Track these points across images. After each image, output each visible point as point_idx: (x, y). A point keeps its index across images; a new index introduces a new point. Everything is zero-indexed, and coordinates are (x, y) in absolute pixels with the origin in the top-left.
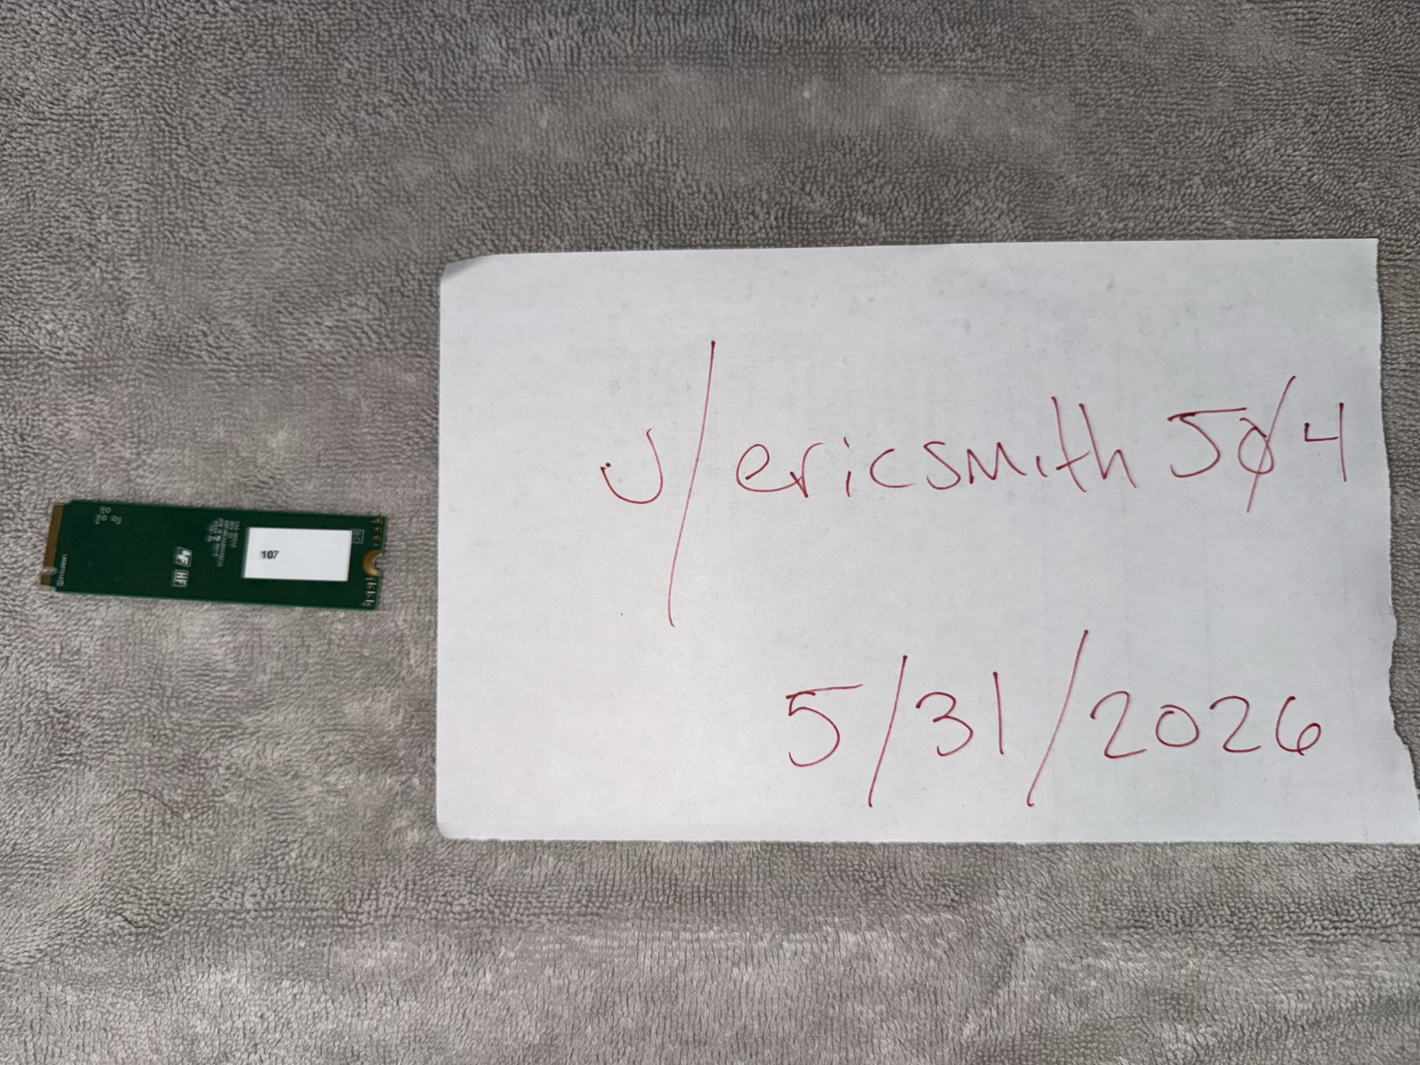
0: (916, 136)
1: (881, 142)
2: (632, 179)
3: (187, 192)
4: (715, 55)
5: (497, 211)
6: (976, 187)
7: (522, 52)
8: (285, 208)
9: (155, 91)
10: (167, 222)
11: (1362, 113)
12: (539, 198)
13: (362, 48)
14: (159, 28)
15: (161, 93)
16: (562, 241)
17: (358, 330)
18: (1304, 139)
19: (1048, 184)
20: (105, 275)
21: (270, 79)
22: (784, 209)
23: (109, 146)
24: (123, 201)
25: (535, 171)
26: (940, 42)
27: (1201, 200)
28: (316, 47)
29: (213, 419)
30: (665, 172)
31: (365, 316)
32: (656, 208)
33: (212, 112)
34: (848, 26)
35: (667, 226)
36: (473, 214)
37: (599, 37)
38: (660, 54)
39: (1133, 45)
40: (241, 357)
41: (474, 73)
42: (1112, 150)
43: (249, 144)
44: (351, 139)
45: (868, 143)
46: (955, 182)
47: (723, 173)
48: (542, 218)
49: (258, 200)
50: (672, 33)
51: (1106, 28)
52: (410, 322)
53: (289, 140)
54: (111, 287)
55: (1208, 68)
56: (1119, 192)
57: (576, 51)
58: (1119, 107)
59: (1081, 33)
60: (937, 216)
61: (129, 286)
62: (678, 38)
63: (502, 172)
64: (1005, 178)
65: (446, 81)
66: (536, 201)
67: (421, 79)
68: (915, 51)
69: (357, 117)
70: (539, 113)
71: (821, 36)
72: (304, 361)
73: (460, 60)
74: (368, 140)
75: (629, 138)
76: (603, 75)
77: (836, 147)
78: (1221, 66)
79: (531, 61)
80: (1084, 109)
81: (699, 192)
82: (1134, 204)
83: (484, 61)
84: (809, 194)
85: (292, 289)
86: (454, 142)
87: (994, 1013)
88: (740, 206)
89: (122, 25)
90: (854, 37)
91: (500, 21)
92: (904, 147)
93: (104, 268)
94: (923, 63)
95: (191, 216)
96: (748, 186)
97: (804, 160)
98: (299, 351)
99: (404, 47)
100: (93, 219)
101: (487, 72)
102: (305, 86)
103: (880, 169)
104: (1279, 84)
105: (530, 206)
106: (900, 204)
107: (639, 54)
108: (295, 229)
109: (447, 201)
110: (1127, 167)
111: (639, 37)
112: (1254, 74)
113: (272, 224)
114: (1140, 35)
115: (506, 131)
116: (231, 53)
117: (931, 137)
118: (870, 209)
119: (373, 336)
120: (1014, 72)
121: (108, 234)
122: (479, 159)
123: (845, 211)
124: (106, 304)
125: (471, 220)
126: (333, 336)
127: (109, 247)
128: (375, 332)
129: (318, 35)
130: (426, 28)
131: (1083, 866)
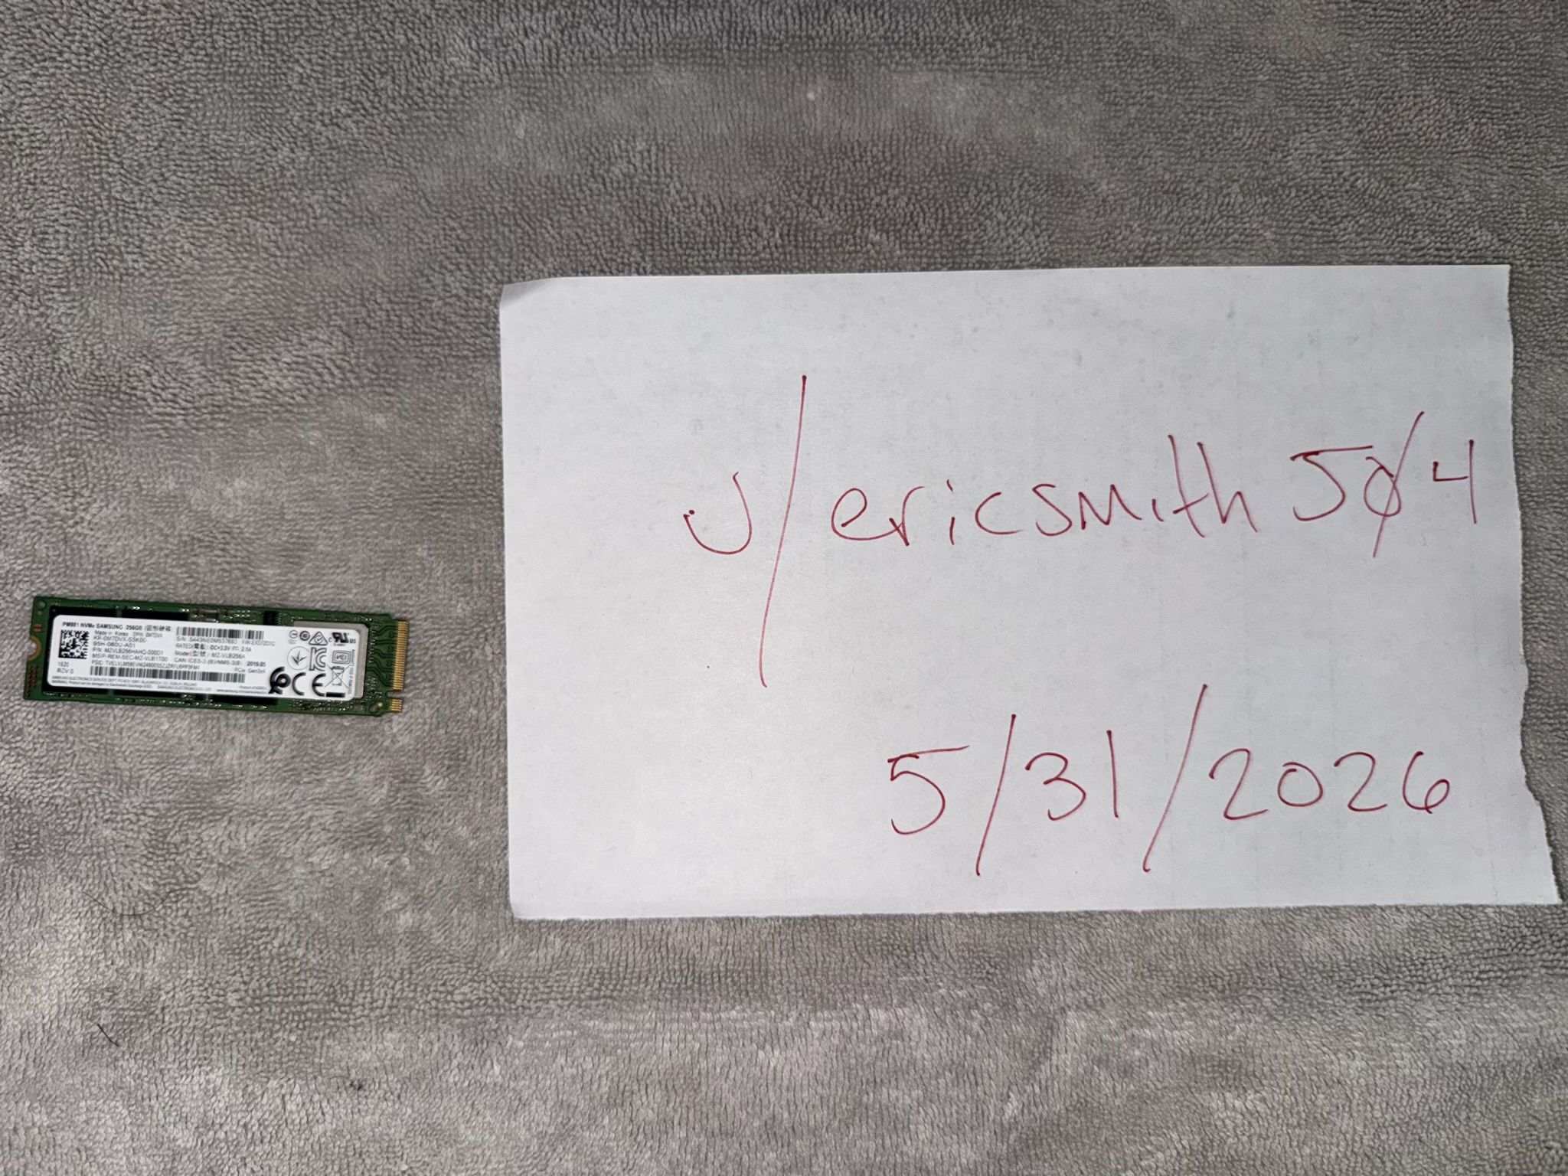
0: (932, 141)
1: (894, 148)
2: (621, 193)
3: (120, 215)
4: (708, 53)
5: (472, 232)
6: (999, 196)
7: (494, 54)
8: (233, 231)
9: (80, 101)
10: (100, 248)
11: (1410, 109)
12: (518, 216)
13: (314, 49)
14: (81, 28)
15: (86, 103)
16: (544, 264)
17: (320, 366)
18: (1348, 140)
19: (1076, 192)
20: (30, 311)
21: (211, 85)
22: (790, 225)
23: (31, 165)
24: (49, 226)
25: (513, 185)
26: (956, 36)
27: (1239, 211)
28: (262, 48)
29: (160, 469)
30: (657, 183)
31: (327, 350)
32: (648, 224)
33: (147, 123)
34: (855, 19)
35: (661, 244)
36: (446, 235)
37: (580, 35)
38: (647, 53)
39: (1165, 36)
40: (188, 398)
41: (442, 78)
42: (1146, 152)
43: (189, 160)
44: (306, 153)
45: (880, 148)
46: (975, 192)
47: (721, 183)
48: (521, 238)
49: (202, 223)
50: (660, 29)
51: (1136, 18)
52: (377, 355)
53: (235, 154)
54: (38, 324)
55: (1247, 60)
56: (1152, 201)
57: (554, 51)
58: (1151, 105)
59: (1109, 24)
60: (956, 233)
61: (60, 322)
62: (668, 34)
63: (476, 187)
64: (1030, 185)
65: (410, 87)
66: (515, 219)
67: (382, 85)
68: (928, 46)
69: (312, 129)
70: (515, 121)
71: (825, 31)
72: (258, 401)
73: (425, 63)
74: (324, 155)
75: (616, 146)
76: (585, 77)
77: (845, 153)
78: (1261, 58)
79: (505, 63)
80: (1113, 108)
81: (696, 205)
82: (1168, 214)
83: (452, 64)
84: (817, 207)
85: (246, 323)
86: (421, 155)
87: (1037, 1090)
88: (741, 221)
89: (38, 27)
90: (862, 32)
91: (469, 17)
92: (919, 154)
93: (28, 303)
94: (937, 60)
95: (126, 241)
96: (749, 197)
97: (810, 168)
98: (253, 389)
99: (362, 47)
100: (14, 247)
101: (456, 76)
102: (250, 93)
103: (894, 178)
104: (1323, 78)
105: (508, 225)
106: (916, 219)
107: (624, 53)
108: (245, 255)
109: (416, 221)
110: (1161, 172)
111: (624, 34)
112: (1297, 67)
113: (219, 249)
114: (1173, 25)
115: (479, 142)
116: (164, 56)
117: (949, 141)
118: (883, 225)
119: (336, 372)
120: (1037, 69)
121: (33, 263)
122: (450, 173)
123: (856, 227)
124: (34, 343)
125: (443, 242)
126: (292, 373)
127: (33, 277)
128: (338, 367)
129: (263, 35)
130: (385, 26)
131: (1125, 929)
